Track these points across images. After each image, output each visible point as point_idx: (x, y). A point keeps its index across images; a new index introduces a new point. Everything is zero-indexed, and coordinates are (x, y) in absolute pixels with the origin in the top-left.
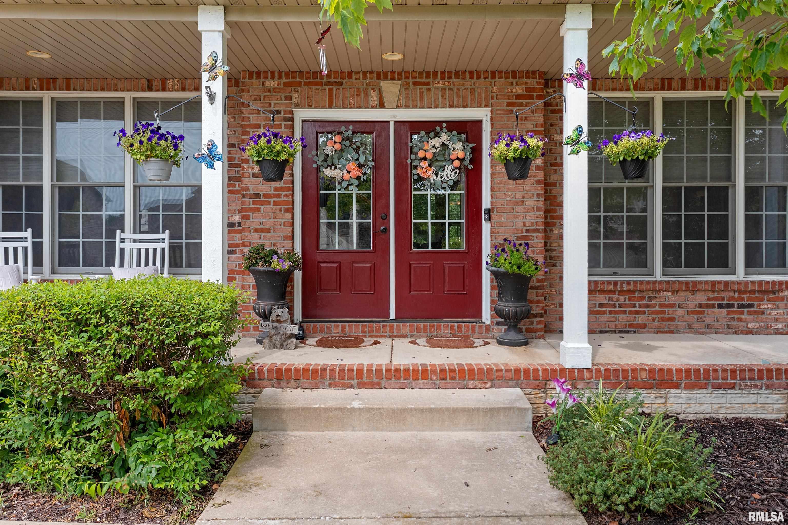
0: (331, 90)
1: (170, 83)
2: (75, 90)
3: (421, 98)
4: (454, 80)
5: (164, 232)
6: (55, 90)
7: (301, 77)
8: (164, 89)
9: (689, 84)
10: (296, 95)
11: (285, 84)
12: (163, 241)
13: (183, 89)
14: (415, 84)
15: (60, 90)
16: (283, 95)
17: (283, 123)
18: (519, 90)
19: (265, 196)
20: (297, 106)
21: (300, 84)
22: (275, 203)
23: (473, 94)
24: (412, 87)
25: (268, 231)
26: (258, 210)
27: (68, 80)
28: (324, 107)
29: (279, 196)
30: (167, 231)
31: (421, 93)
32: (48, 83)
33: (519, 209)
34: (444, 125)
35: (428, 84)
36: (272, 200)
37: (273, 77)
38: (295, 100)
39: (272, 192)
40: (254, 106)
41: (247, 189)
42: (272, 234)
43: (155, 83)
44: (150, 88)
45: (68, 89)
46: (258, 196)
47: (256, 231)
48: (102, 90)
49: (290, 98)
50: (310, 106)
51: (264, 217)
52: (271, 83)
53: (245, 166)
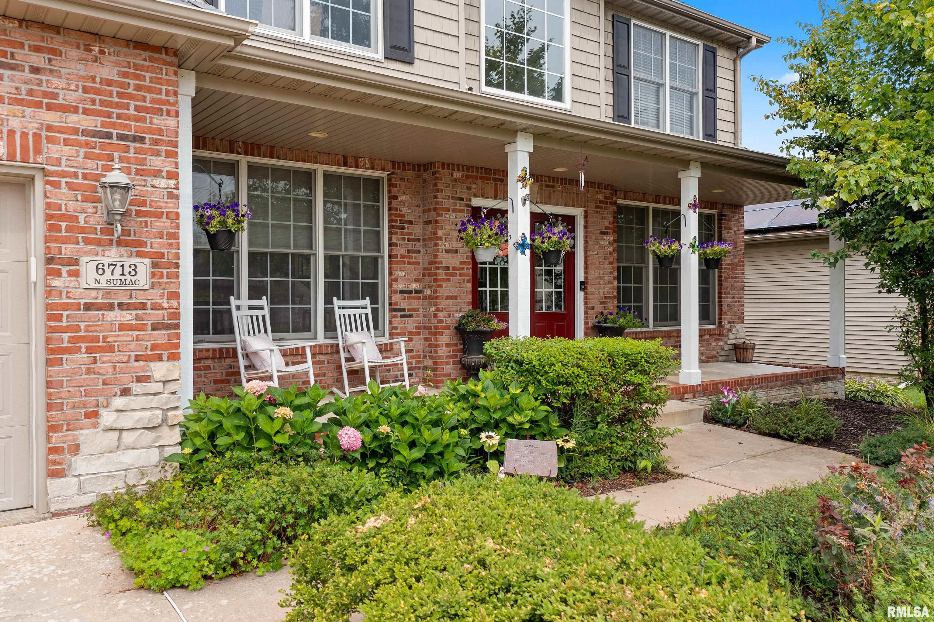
0: (496, 185)
1: (361, 161)
2: (278, 158)
3: (550, 197)
4: (567, 186)
5: (364, 298)
6: (259, 156)
7: (477, 172)
8: (357, 167)
9: (662, 200)
10: (474, 186)
11: (467, 176)
12: (365, 307)
13: (372, 168)
14: (547, 186)
15: (264, 156)
16: (465, 186)
17: (466, 208)
18: (601, 197)
19: (454, 268)
20: (475, 196)
21: (476, 177)
22: (461, 275)
23: (577, 197)
24: (544, 188)
25: (455, 298)
26: (448, 280)
27: (272, 148)
28: (491, 198)
29: (463, 269)
30: (368, 298)
31: (550, 193)
32: (252, 149)
33: (602, 282)
34: (560, 218)
35: (553, 187)
36: (458, 272)
37: (458, 170)
38: (474, 191)
39: (458, 266)
40: (447, 192)
41: (441, 263)
42: (459, 300)
43: (349, 161)
44: (345, 165)
45: (272, 156)
46: (448, 268)
47: (448, 298)
48: (304, 161)
49: (469, 188)
50: (483, 196)
51: (453, 286)
52: (458, 175)
53: (440, 243)
